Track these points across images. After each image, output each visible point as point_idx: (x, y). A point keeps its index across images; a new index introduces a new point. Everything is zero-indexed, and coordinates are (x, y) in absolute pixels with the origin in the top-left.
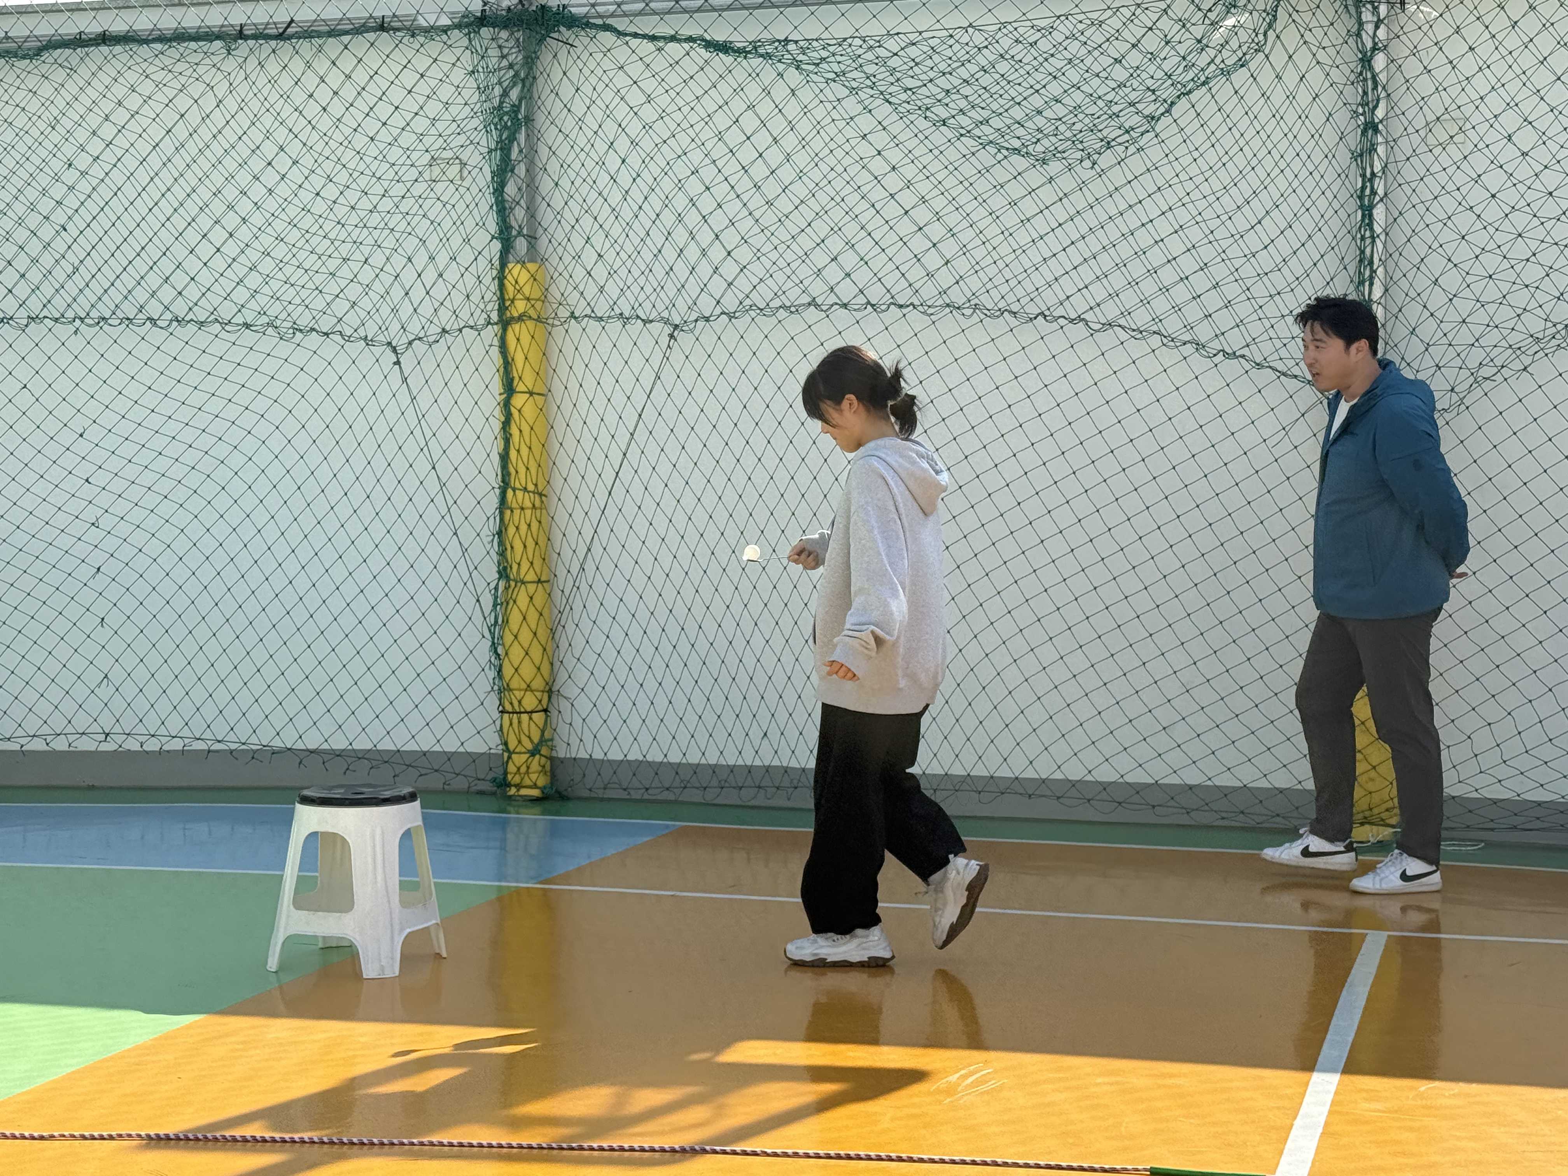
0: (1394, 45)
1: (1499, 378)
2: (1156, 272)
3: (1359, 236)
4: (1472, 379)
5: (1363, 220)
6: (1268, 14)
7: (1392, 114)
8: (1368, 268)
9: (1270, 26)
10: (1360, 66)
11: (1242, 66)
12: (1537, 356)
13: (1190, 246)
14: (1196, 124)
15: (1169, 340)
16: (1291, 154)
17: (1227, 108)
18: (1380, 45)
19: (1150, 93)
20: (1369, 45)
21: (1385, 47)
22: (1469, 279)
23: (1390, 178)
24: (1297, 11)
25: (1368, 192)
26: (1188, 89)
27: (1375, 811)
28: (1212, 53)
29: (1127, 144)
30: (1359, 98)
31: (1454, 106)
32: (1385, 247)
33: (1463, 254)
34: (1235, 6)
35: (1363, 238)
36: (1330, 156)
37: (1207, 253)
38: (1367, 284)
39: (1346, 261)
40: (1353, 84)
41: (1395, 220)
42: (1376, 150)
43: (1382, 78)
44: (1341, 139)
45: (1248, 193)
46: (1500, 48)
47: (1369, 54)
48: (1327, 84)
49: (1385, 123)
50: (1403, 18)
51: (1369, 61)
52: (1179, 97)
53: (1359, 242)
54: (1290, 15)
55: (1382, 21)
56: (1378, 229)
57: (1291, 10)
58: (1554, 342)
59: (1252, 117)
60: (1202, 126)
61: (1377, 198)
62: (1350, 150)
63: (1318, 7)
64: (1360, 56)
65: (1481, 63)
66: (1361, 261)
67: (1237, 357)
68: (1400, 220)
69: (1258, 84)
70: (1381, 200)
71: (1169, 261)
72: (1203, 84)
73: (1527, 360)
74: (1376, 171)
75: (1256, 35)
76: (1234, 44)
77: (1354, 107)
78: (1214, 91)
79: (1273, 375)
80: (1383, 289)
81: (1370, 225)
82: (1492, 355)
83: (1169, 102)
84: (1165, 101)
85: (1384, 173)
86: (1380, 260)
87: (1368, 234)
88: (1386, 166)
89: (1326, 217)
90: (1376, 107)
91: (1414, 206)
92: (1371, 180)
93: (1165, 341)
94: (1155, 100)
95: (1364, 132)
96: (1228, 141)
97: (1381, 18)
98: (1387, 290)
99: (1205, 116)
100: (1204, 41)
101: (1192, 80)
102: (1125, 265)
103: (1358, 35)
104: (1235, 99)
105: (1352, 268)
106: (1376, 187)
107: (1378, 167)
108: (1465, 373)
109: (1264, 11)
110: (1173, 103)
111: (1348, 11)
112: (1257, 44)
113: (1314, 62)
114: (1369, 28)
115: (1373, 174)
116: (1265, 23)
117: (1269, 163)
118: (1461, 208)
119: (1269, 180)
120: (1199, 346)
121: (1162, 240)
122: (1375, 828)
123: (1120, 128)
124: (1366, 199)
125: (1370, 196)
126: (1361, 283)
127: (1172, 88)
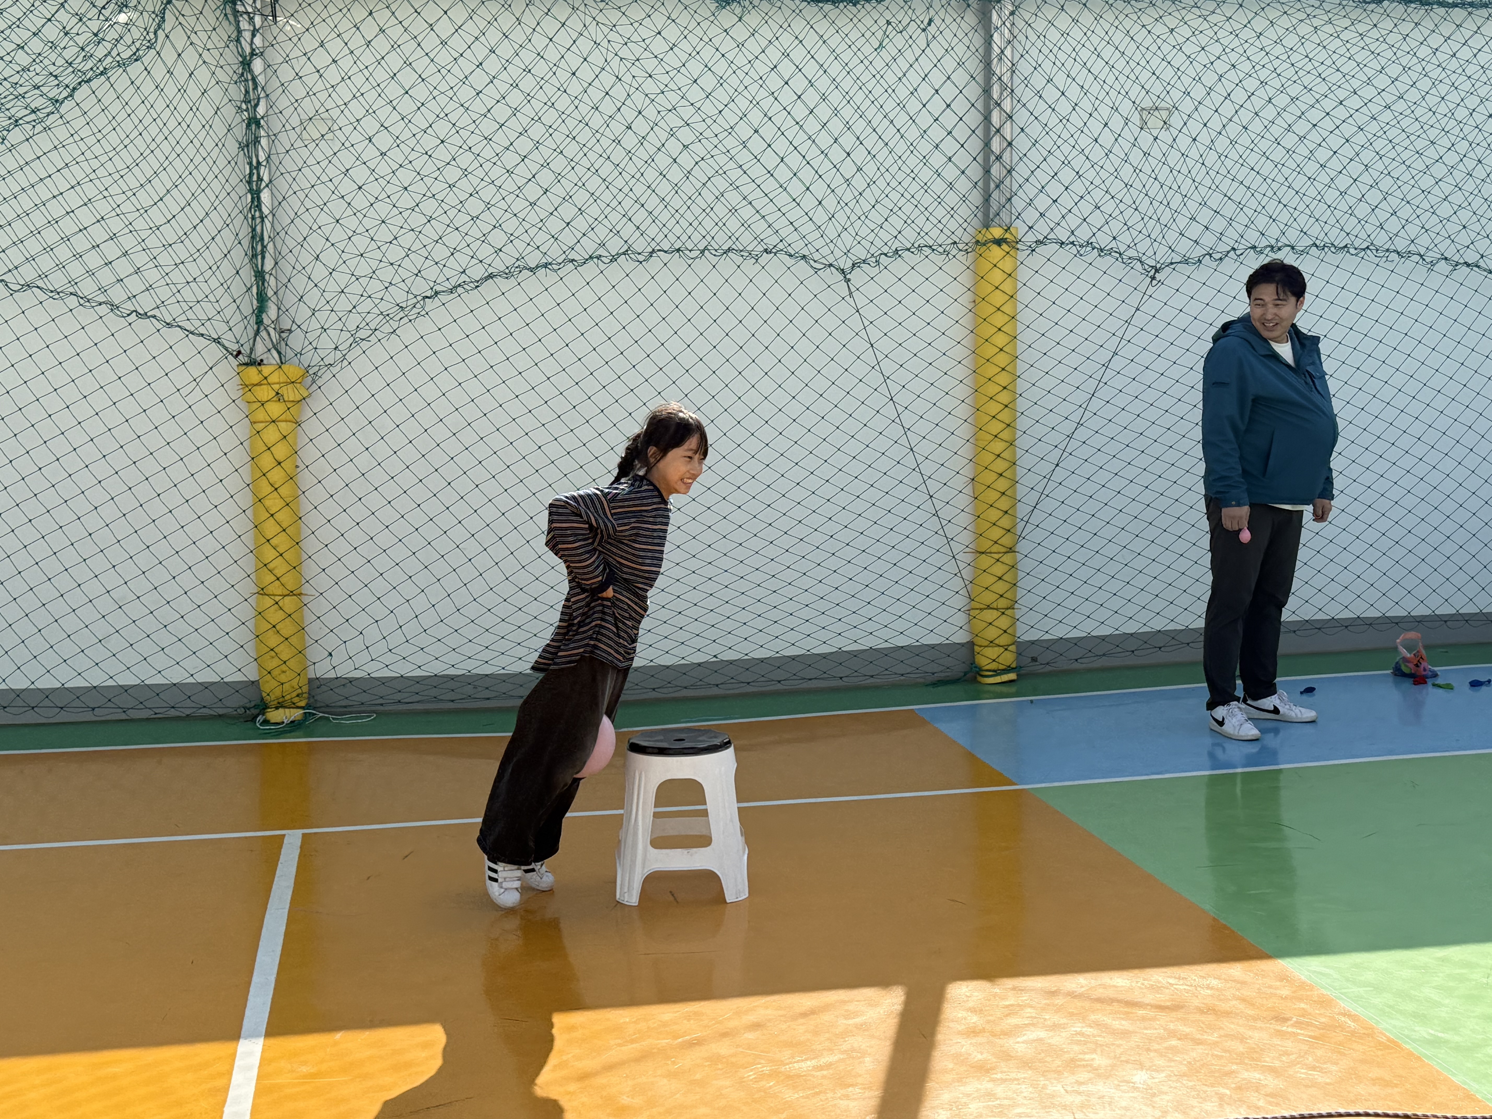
0: (269, 53)
1: (373, 339)
2: (68, 240)
3: (250, 216)
4: (352, 339)
5: (252, 202)
6: (157, 16)
7: (271, 112)
8: (260, 244)
9: (159, 26)
10: (241, 68)
11: (136, 60)
12: (403, 322)
13: (99, 217)
14: (98, 109)
15: (85, 300)
16: (184, 142)
17: (126, 96)
18: (257, 51)
19: (53, 78)
20: (248, 50)
21: (262, 53)
22: (345, 256)
23: (274, 168)
24: (183, 15)
25: (255, 178)
26: (88, 77)
27: (288, 697)
28: (109, 46)
29: (34, 123)
30: (242, 96)
31: (322, 110)
32: (272, 226)
33: (338, 235)
34: (126, 6)
35: (253, 218)
36: (220, 145)
37: (116, 225)
38: (259, 257)
39: (241, 236)
40: (236, 83)
41: (280, 203)
42: (259, 142)
43: (261, 79)
44: (229, 131)
45: (149, 173)
46: (358, 62)
47: (248, 58)
48: (213, 82)
49: (265, 119)
50: (275, 30)
51: (249, 65)
52: (80, 83)
53: (250, 220)
54: (177, 19)
55: (258, 31)
56: (265, 211)
57: (177, 14)
58: (415, 311)
59: (149, 106)
60: (103, 110)
61: (263, 184)
62: (237, 141)
63: (201, 13)
64: (241, 59)
65: (343, 74)
66: (253, 237)
67: (149, 317)
68: (284, 203)
69: (152, 78)
70: (267, 186)
71: (81, 230)
72: (102, 73)
73: (395, 325)
74: (261, 160)
75: (148, 34)
76: (128, 39)
77: (239, 104)
78: (112, 80)
79: (181, 334)
80: (273, 263)
81: (259, 207)
82: (368, 320)
83: (71, 87)
84: (67, 86)
85: (268, 162)
86: (270, 237)
87: (257, 214)
88: (269, 157)
89: (221, 198)
90: (257, 105)
91: (295, 193)
92: (257, 168)
93: (82, 301)
94: (58, 85)
95: (248, 126)
96: (128, 126)
97: (257, 27)
98: (276, 263)
99: (106, 101)
100: (101, 35)
101: (92, 69)
102: (39, 233)
103: (238, 40)
104: (132, 89)
105: (246, 243)
106: (261, 174)
107: (262, 157)
108: (346, 335)
109: (153, 12)
110: (74, 89)
111: (228, 19)
112: (149, 41)
113: (201, 62)
114: (247, 35)
115: (259, 163)
116: (154, 24)
117: (166, 147)
118: (334, 197)
119: (167, 162)
120: (114, 307)
121: (73, 211)
122: (287, 710)
123: (26, 108)
124: (254, 184)
125: (257, 182)
126: (254, 256)
127: (73, 75)
